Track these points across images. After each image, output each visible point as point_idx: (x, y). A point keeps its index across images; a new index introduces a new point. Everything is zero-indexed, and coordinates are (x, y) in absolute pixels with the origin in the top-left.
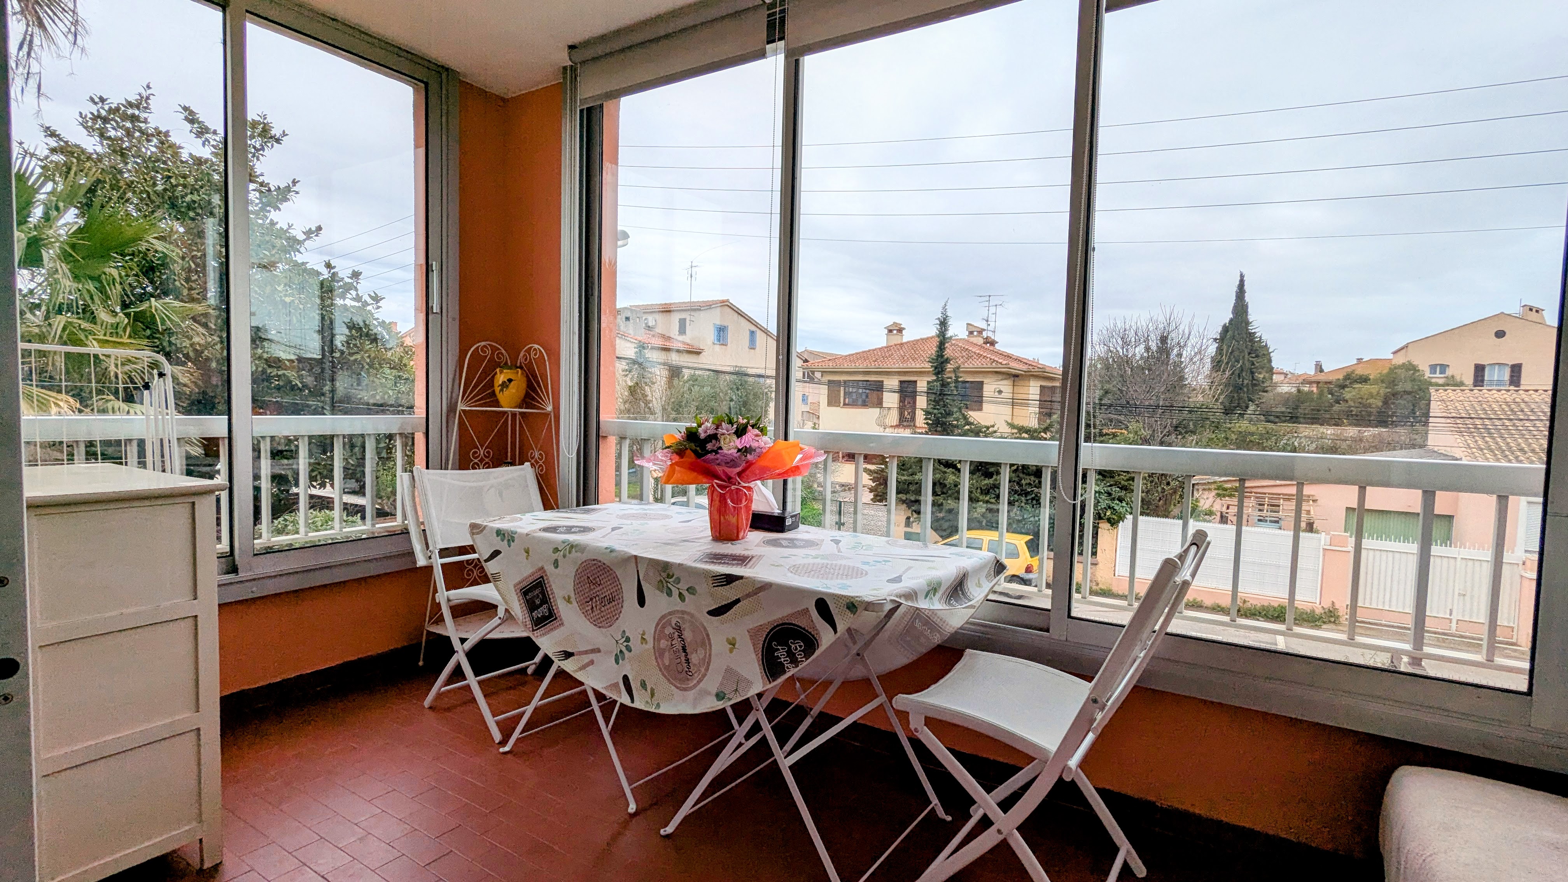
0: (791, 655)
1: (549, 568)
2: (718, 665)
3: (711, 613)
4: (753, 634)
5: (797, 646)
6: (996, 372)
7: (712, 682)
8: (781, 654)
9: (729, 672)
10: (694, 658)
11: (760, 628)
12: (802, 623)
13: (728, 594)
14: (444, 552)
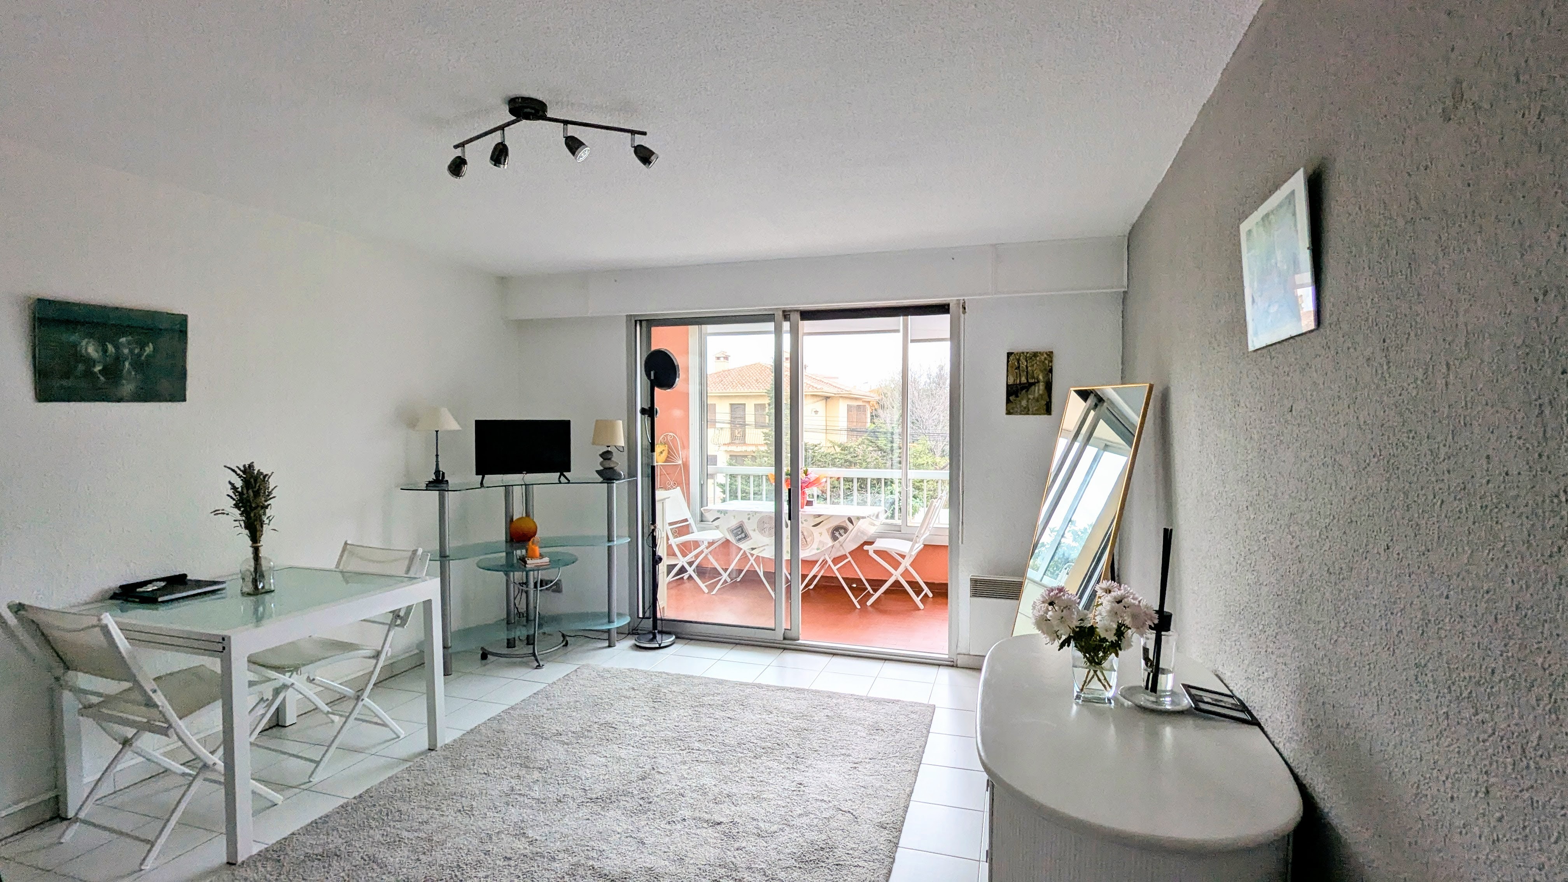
0: (840, 534)
1: (746, 521)
2: (816, 540)
3: (814, 526)
4: (828, 530)
5: (842, 531)
6: (813, 395)
7: (815, 546)
8: (837, 534)
9: (820, 542)
10: (808, 540)
11: (829, 528)
12: (844, 525)
13: (818, 520)
14: (670, 524)
